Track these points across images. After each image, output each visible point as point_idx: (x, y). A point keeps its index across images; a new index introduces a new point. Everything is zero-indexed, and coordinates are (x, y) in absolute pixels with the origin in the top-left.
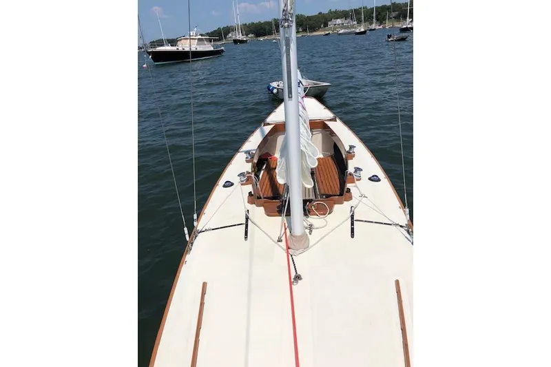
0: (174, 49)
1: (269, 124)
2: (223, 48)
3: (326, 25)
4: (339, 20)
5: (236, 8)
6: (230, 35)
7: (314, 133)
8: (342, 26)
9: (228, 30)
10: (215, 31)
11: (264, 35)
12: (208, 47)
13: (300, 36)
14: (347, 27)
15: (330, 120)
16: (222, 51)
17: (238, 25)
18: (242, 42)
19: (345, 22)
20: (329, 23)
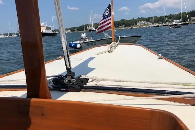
3: (136, 24)
4: (143, 22)
8: (145, 25)
10: (81, 26)
13: (123, 29)
14: (146, 25)
17: (92, 24)
18: (93, 31)
19: (146, 23)
20: (138, 23)
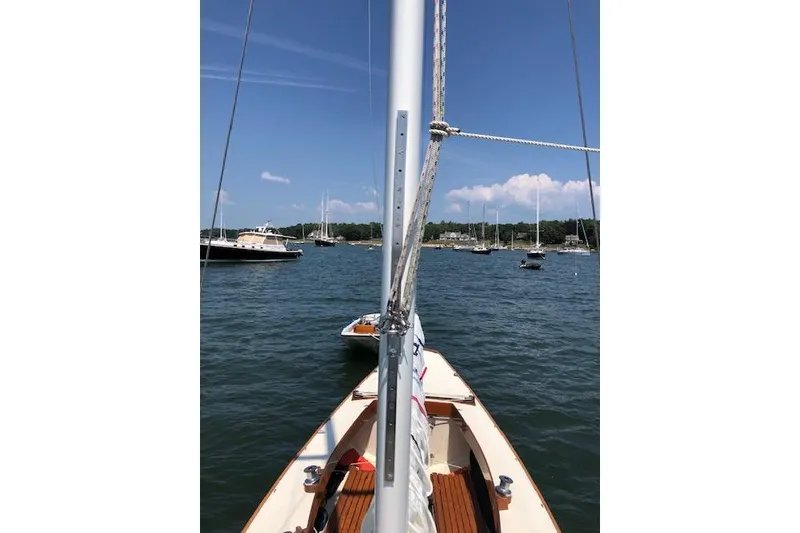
0: (230, 244)
1: (361, 397)
2: (300, 251)
3: (437, 237)
4: (453, 233)
5: (325, 204)
6: (312, 234)
7: (437, 422)
8: (458, 241)
9: (311, 228)
10: (293, 227)
11: (357, 239)
12: (280, 248)
14: (465, 243)
15: (464, 402)
16: (299, 254)
17: (325, 224)
18: (326, 244)
19: (462, 237)
20: (441, 236)
